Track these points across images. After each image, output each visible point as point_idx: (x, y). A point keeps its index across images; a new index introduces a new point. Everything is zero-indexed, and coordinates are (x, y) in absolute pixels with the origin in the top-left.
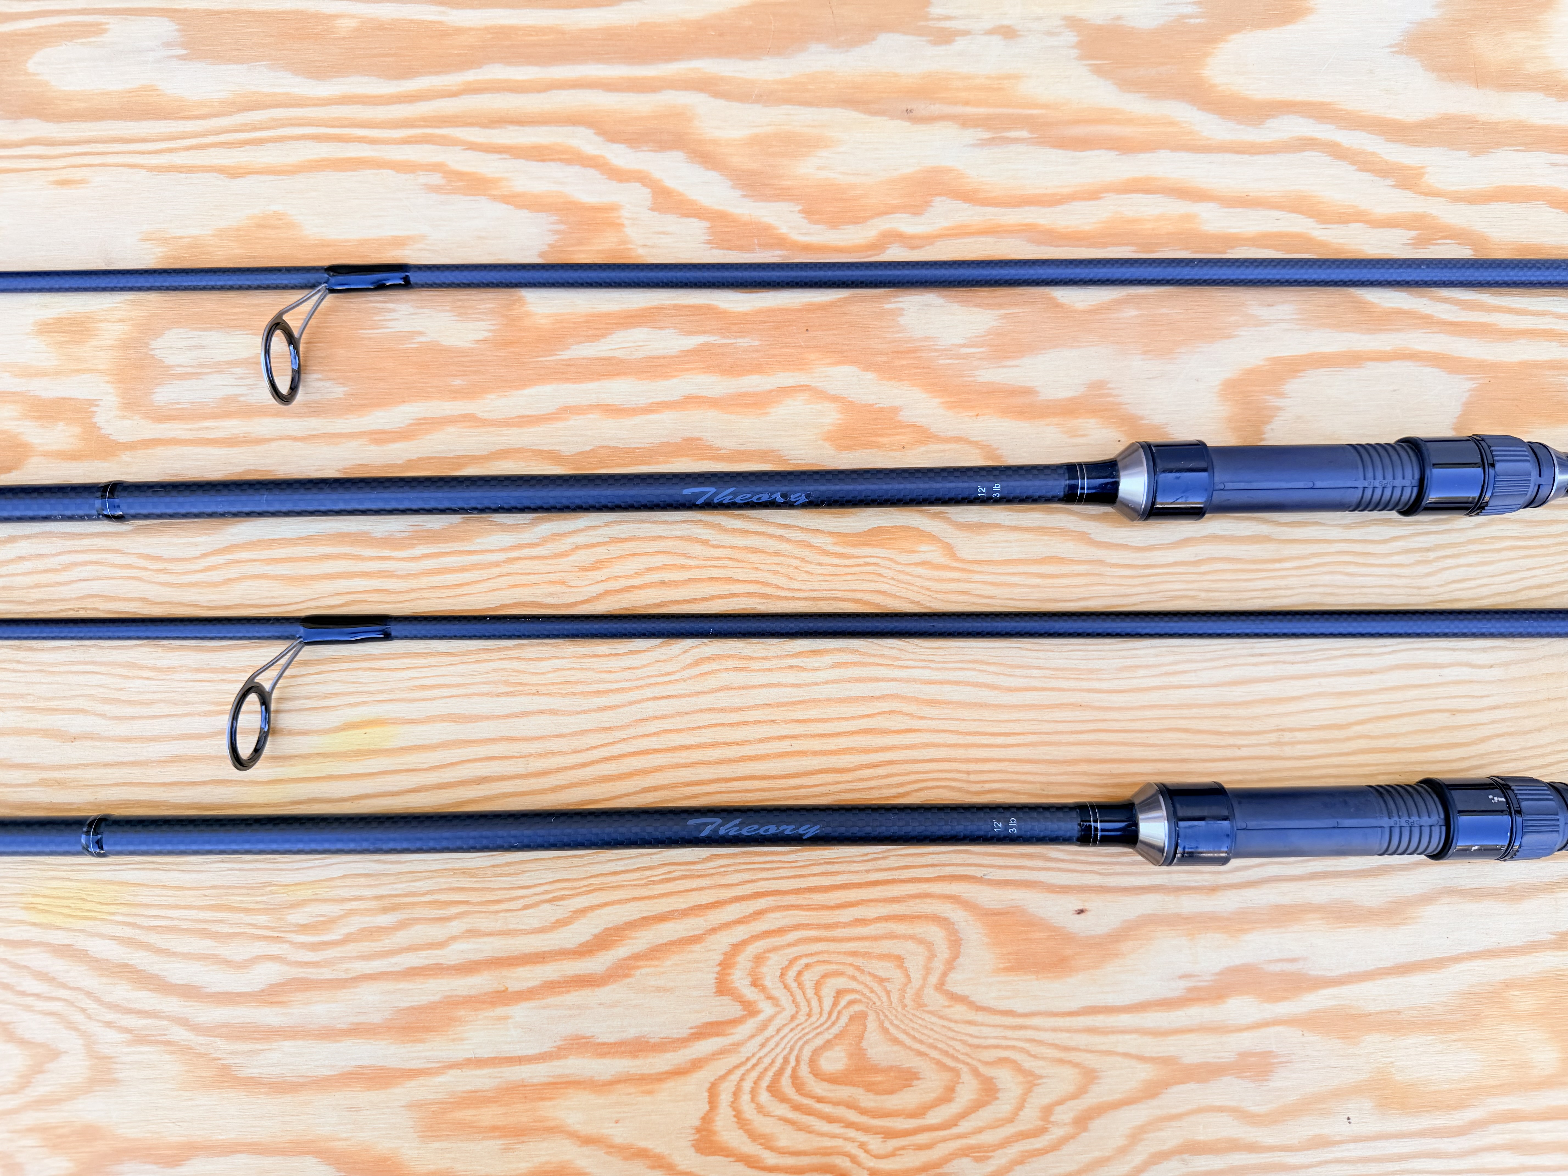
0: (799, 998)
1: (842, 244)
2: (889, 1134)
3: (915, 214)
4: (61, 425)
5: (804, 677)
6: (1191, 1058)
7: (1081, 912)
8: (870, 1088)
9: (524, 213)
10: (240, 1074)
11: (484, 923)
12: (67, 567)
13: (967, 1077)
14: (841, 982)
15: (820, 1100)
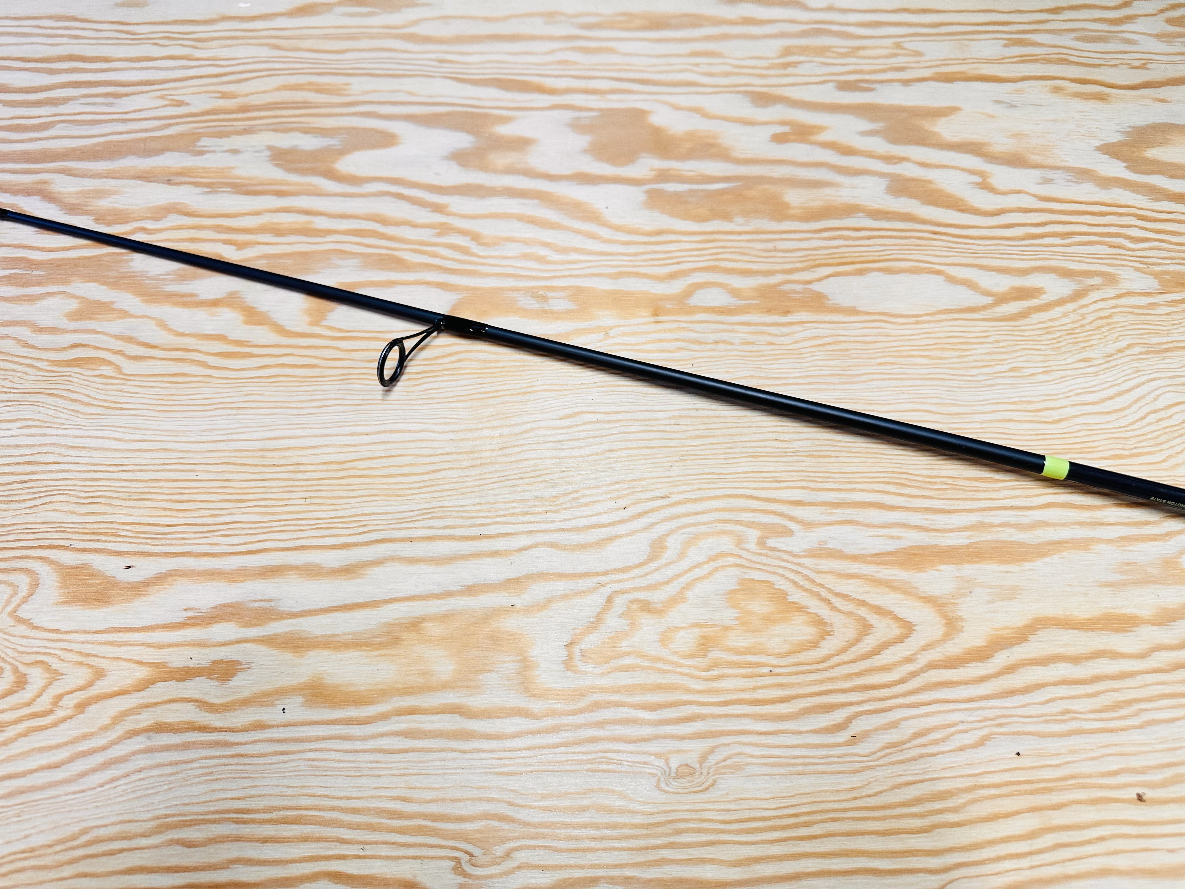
6: (174, 664)
7: (130, 567)
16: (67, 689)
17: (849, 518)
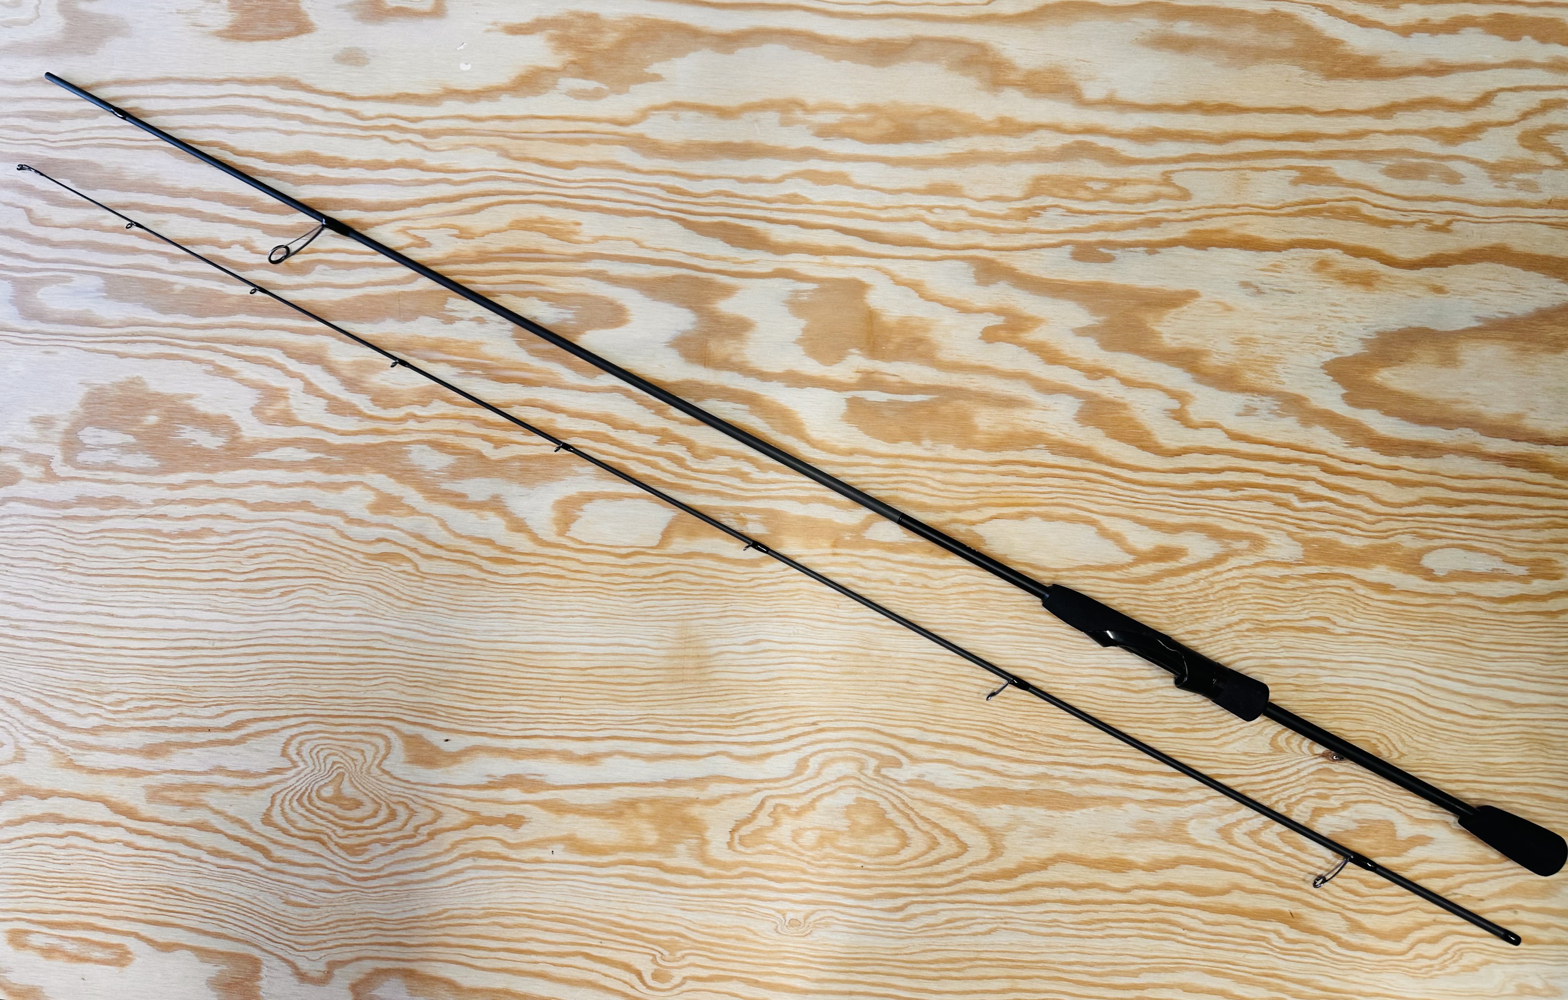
0: (317, 763)
1: (387, 417)
2: (346, 828)
3: (423, 406)
4: (36, 467)
5: (340, 619)
6: (485, 813)
7: (447, 740)
8: (341, 806)
9: (247, 388)
10: (77, 763)
11: (186, 711)
12: (31, 531)
13: (384, 807)
14: (336, 758)
15: (319, 808)
16: (422, 822)
17: (946, 757)
